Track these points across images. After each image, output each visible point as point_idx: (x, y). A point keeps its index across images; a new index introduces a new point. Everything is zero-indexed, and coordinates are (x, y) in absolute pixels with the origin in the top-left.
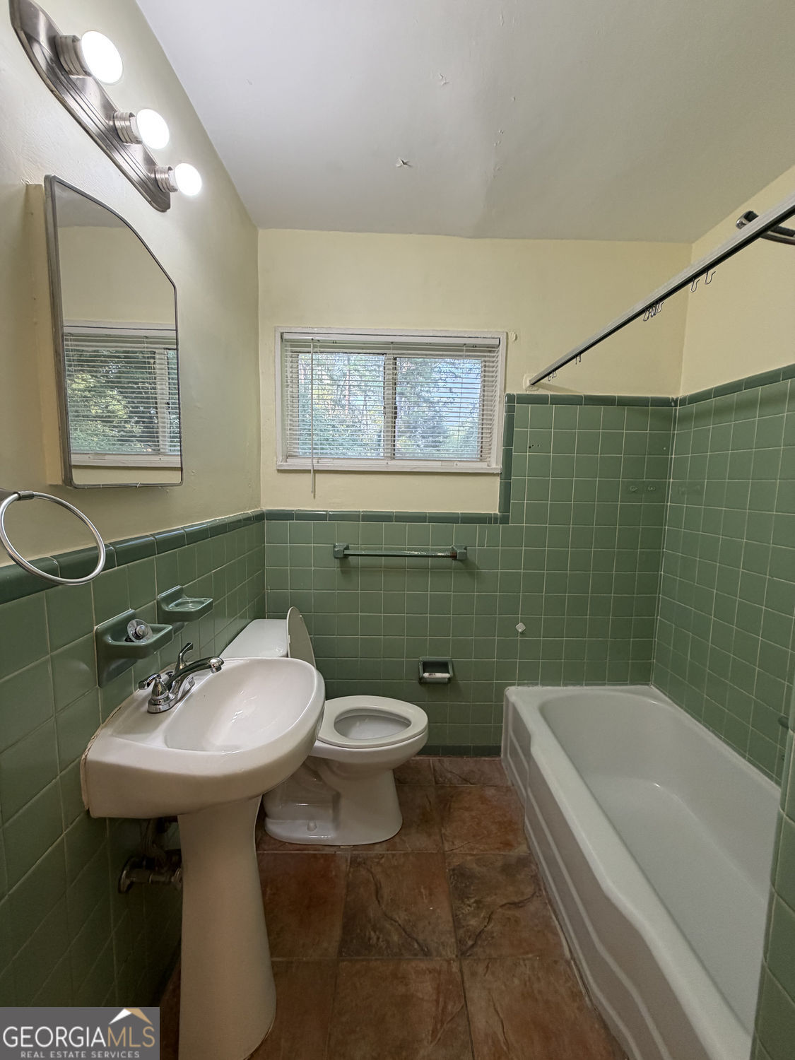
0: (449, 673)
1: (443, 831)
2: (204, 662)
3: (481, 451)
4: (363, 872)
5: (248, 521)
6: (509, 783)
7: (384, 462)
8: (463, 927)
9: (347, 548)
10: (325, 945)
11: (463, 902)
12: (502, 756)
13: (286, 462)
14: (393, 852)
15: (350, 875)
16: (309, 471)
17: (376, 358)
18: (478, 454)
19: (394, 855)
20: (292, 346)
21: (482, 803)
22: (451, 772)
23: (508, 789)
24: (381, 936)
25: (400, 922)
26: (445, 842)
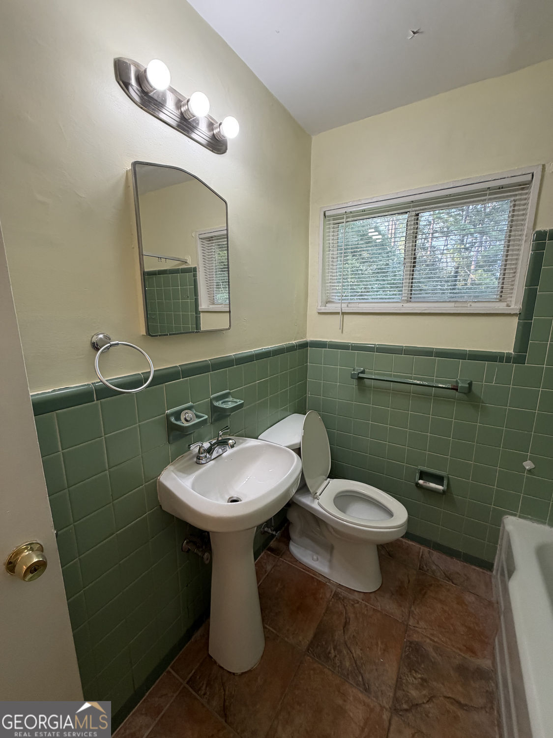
0: (443, 486)
1: (413, 609)
2: (226, 440)
3: (502, 292)
4: (341, 606)
5: (291, 349)
6: (494, 599)
7: (400, 305)
8: (404, 690)
9: (363, 372)
10: (301, 638)
11: (410, 671)
12: (494, 572)
13: (326, 306)
14: (367, 604)
15: (331, 603)
16: (338, 313)
17: (400, 217)
18: (497, 295)
19: (366, 606)
20: (334, 220)
21: (458, 603)
22: (436, 565)
23: (490, 604)
24: (338, 656)
25: (354, 655)
26: (411, 617)
